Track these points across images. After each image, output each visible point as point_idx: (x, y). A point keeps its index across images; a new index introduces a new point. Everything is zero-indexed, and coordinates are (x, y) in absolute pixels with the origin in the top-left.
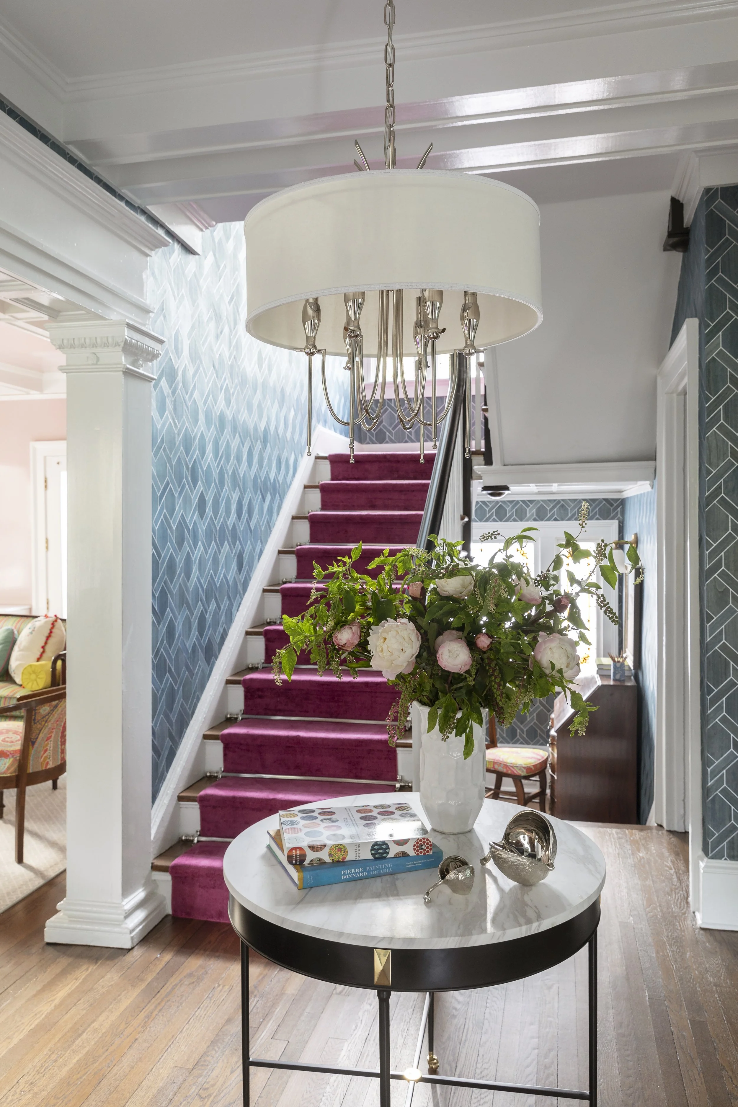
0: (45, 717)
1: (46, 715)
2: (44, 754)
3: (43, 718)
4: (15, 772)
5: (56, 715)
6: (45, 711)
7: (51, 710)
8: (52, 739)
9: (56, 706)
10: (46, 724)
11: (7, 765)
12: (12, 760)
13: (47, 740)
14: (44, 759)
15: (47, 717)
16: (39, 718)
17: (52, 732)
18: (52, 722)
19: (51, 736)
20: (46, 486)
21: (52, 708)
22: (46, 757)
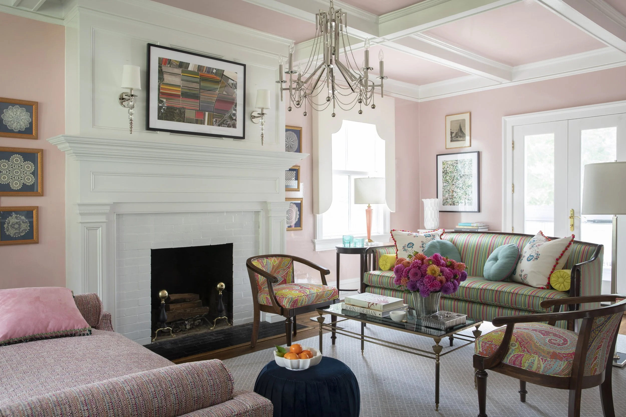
0: (599, 327)
1: (601, 326)
2: (594, 361)
3: (598, 327)
4: (569, 374)
5: (608, 326)
6: (600, 321)
7: (605, 321)
8: (601, 348)
9: (610, 318)
10: (599, 334)
11: (562, 367)
12: (566, 362)
13: (598, 349)
14: (594, 365)
15: (601, 327)
16: (595, 328)
17: (602, 342)
18: (604, 332)
19: (601, 345)
20: (513, 147)
21: (606, 320)
22: (595, 364)
